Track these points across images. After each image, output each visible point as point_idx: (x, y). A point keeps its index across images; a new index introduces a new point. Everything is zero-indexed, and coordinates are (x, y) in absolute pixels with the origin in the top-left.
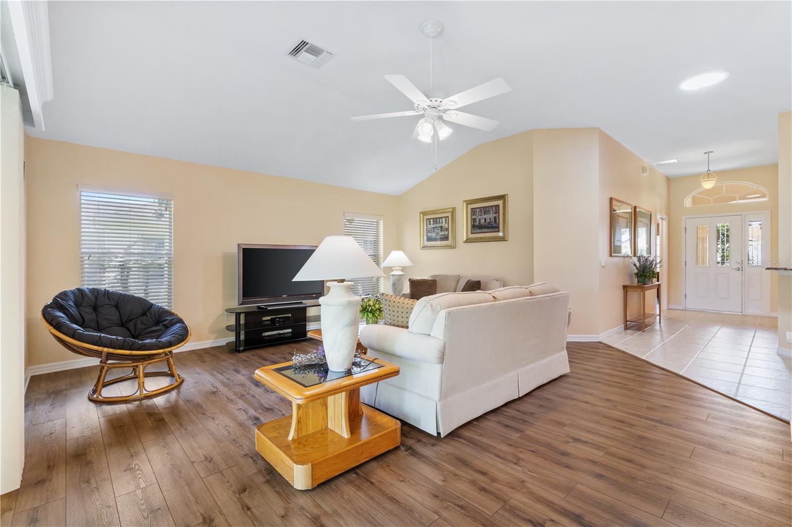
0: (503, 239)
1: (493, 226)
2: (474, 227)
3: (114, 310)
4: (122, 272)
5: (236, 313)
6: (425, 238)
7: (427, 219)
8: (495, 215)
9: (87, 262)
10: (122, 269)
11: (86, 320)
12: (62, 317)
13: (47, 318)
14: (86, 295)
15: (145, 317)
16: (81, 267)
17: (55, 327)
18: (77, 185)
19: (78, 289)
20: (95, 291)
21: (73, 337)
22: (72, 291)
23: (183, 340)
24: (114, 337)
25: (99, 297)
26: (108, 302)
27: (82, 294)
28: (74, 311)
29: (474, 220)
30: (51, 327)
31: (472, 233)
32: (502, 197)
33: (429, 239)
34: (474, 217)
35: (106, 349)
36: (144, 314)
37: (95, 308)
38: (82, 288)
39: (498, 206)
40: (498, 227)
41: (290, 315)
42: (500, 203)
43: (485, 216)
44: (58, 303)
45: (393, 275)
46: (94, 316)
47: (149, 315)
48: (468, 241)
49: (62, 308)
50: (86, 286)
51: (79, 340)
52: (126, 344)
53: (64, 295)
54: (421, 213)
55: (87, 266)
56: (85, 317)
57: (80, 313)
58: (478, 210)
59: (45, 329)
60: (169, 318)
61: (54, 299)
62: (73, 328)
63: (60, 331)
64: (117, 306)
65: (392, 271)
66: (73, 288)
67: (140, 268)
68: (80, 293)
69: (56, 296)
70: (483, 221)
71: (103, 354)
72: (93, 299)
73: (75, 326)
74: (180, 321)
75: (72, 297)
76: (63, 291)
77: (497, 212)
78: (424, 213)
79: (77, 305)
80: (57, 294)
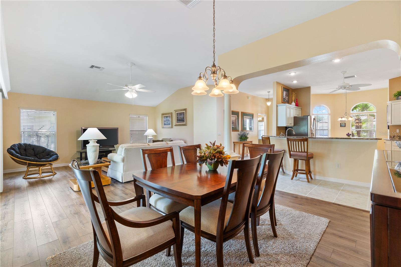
0: (185, 125)
1: (182, 120)
2: (178, 120)
3: (32, 151)
4: (37, 138)
5: (80, 152)
6: (163, 124)
7: (164, 117)
8: (183, 116)
9: (23, 134)
10: (37, 137)
11: (22, 153)
12: (14, 152)
13: (9, 152)
14: (22, 145)
15: (44, 153)
16: (20, 136)
17: (11, 155)
18: (19, 108)
19: (19, 144)
20: (25, 145)
21: (17, 158)
22: (17, 144)
23: (56, 160)
24: (31, 158)
25: (27, 146)
26: (30, 148)
27: (21, 145)
28: (18, 150)
29: (177, 117)
30: (10, 155)
31: (177, 123)
32: (185, 110)
33: (165, 124)
34: (177, 116)
35: (28, 162)
36: (43, 152)
37: (25, 150)
38: (20, 143)
39: (184, 112)
40: (184, 121)
41: (105, 154)
42: (184, 111)
43: (181, 116)
44: (13, 148)
45: (148, 139)
46: (25, 152)
47: (45, 152)
48: (176, 125)
49: (14, 149)
50: (23, 143)
51: (19, 159)
52: (35, 160)
53: (14, 145)
54: (162, 114)
55: (23, 136)
56: (21, 152)
57: (20, 151)
58: (179, 114)
59: (8, 155)
60: (52, 153)
61: (11, 146)
62: (17, 155)
63: (13, 156)
64: (33, 149)
65: (148, 137)
66: (17, 143)
67: (45, 136)
68: (20, 145)
69: (12, 146)
70: (180, 118)
71: (27, 163)
72: (25, 147)
73: (17, 154)
74: (57, 154)
75: (17, 146)
76: (14, 144)
77: (184, 115)
78: (163, 114)
79: (19, 149)
80: (12, 145)
